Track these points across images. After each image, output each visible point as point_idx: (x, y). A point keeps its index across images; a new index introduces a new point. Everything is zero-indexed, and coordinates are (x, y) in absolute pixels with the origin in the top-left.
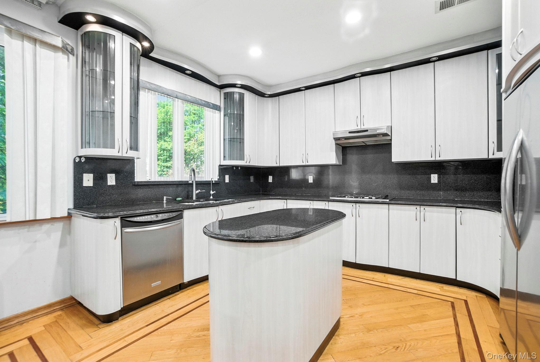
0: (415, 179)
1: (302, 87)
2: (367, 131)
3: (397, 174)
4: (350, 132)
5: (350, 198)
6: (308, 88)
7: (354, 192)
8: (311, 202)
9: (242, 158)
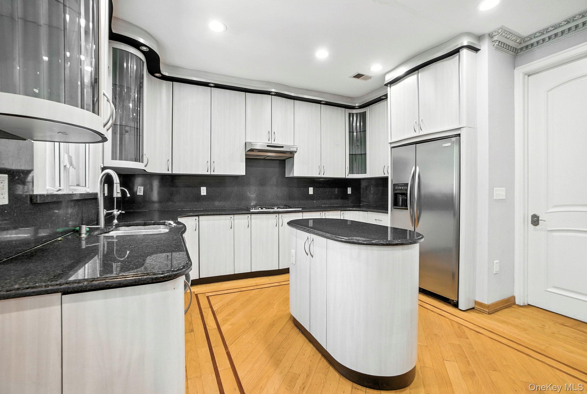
0: (300, 191)
1: (212, 83)
2: (283, 147)
3: (287, 187)
4: (268, 146)
5: (254, 209)
6: (217, 86)
7: (252, 204)
8: (232, 216)
9: (138, 158)
